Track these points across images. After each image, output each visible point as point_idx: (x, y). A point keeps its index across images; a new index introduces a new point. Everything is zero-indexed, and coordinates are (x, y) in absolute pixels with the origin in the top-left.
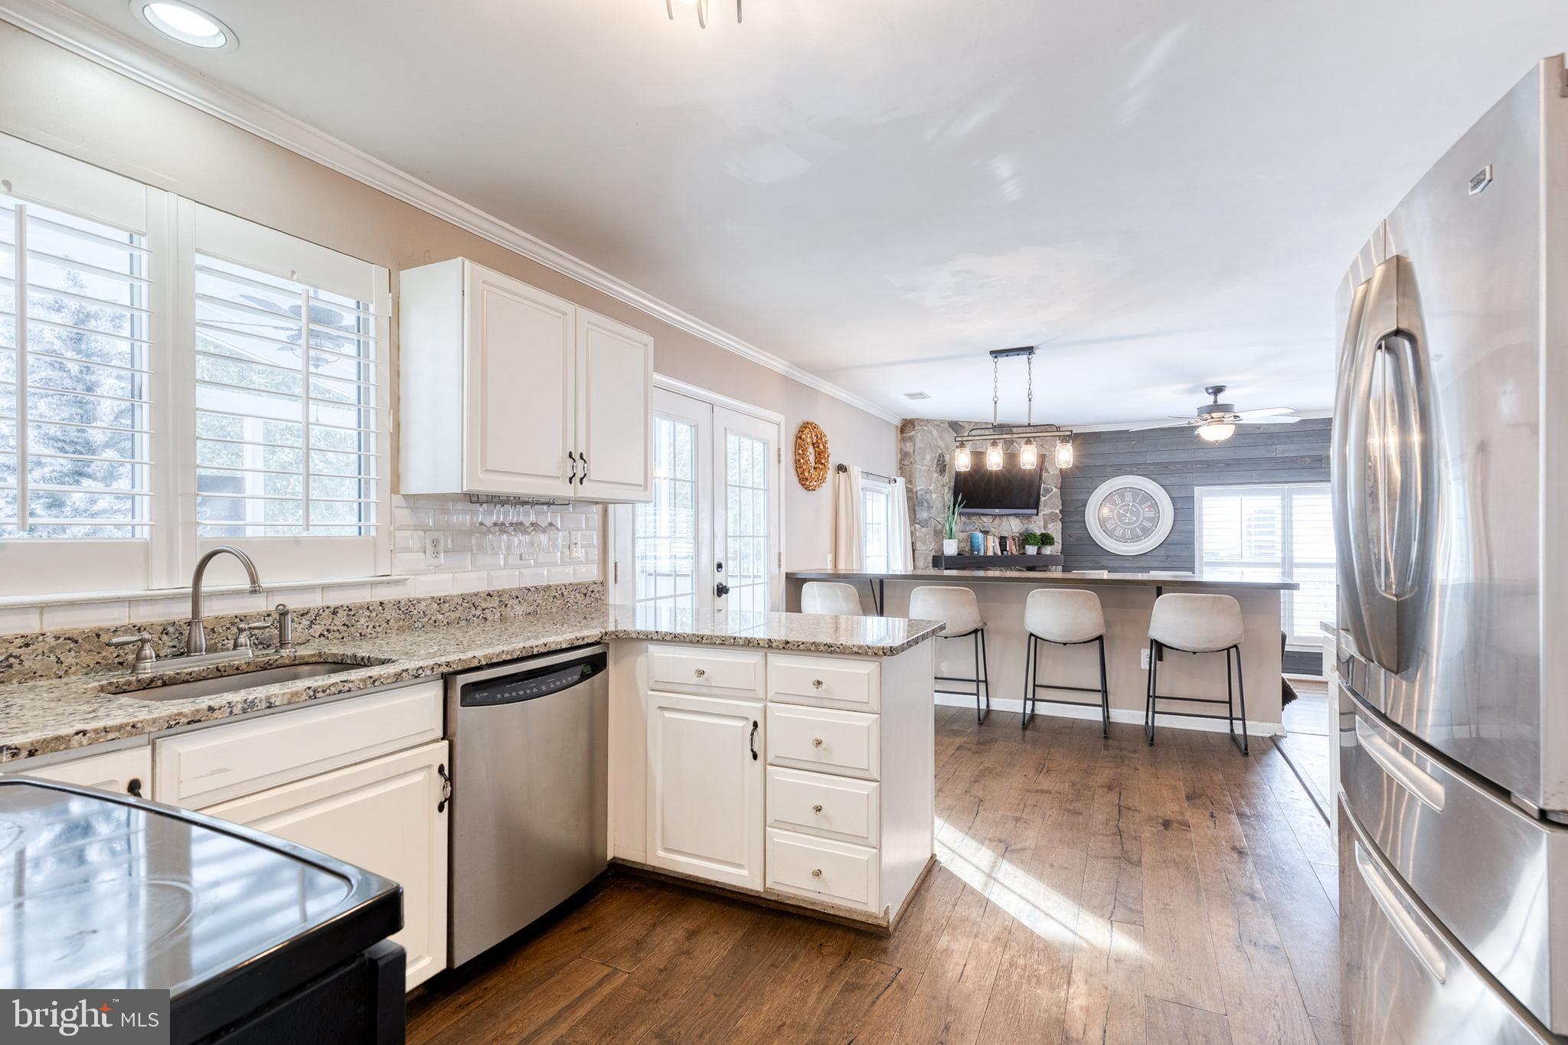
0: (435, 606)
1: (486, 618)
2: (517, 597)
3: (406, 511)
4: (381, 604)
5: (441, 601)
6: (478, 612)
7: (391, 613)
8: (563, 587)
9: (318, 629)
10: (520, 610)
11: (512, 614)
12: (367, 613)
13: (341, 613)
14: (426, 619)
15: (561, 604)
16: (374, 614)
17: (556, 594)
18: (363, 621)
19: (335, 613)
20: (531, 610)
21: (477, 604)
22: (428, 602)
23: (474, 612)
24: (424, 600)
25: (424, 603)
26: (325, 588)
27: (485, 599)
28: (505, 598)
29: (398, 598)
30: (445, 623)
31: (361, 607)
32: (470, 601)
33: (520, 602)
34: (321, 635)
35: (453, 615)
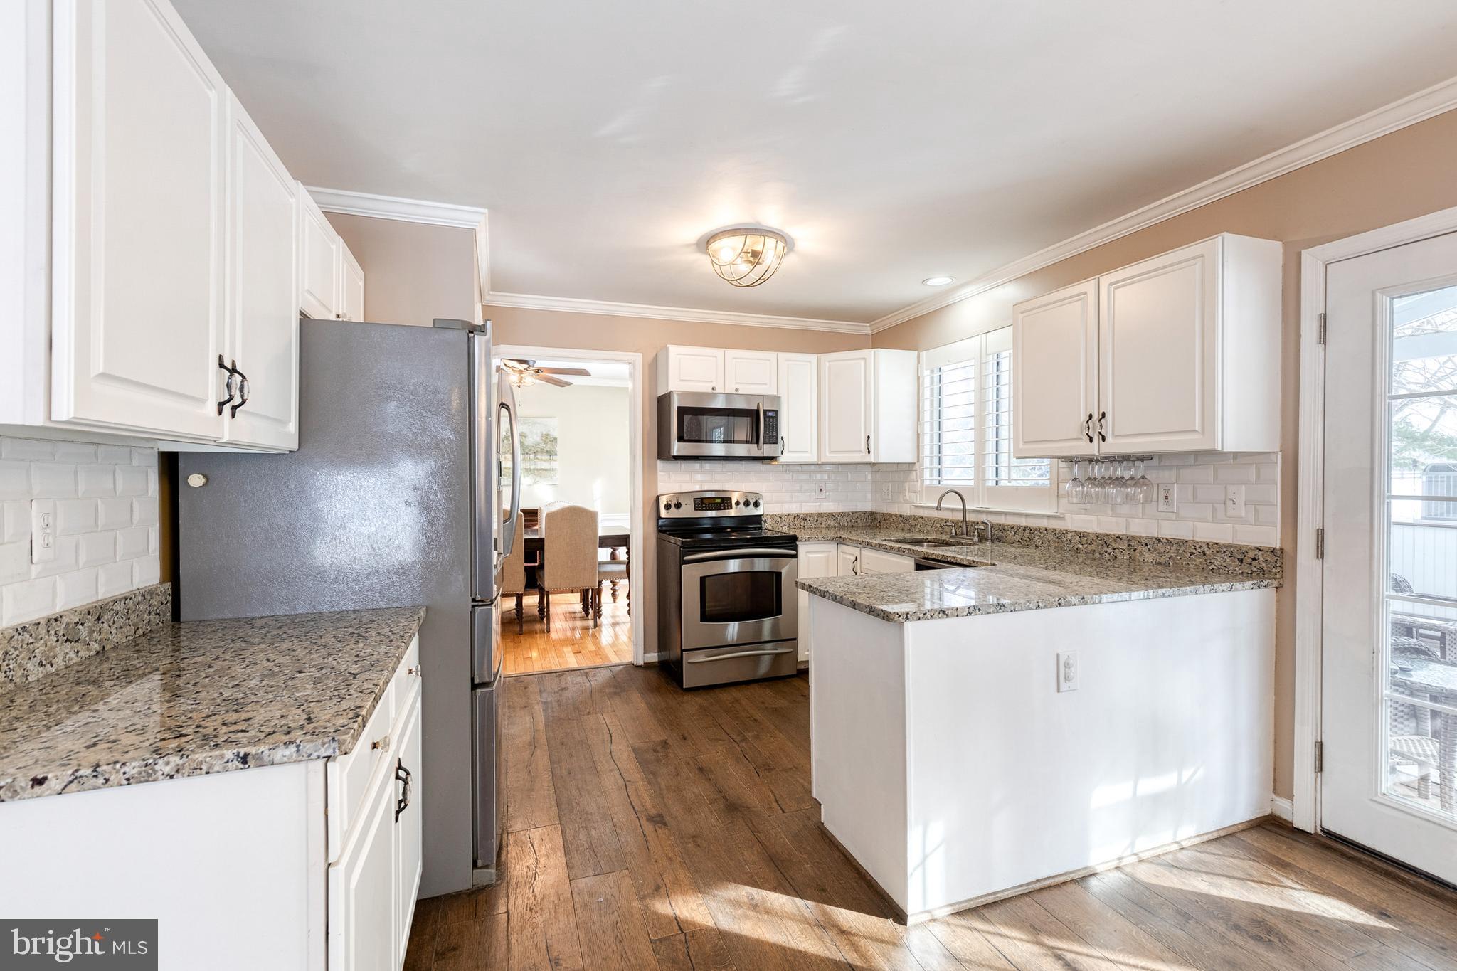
0: (1077, 538)
1: (1116, 557)
2: (1146, 545)
3: (1066, 470)
4: (1046, 529)
5: (1082, 535)
6: (1109, 550)
7: (1050, 537)
8: (1205, 547)
9: (1017, 537)
10: (1150, 557)
11: (1141, 559)
12: (1039, 534)
13: (1027, 531)
14: (1071, 546)
15: (1201, 562)
16: (1042, 535)
17: (1194, 551)
18: (1037, 538)
19: (1024, 530)
20: (1162, 559)
21: (1108, 543)
22: (1073, 534)
23: (1106, 549)
24: (1071, 532)
25: (1070, 534)
26: (1027, 515)
27: (1115, 541)
28: (1134, 543)
29: (1056, 527)
30: (1084, 551)
31: (1036, 529)
32: (1104, 540)
33: (1149, 550)
34: (1019, 541)
35: (1090, 548)
